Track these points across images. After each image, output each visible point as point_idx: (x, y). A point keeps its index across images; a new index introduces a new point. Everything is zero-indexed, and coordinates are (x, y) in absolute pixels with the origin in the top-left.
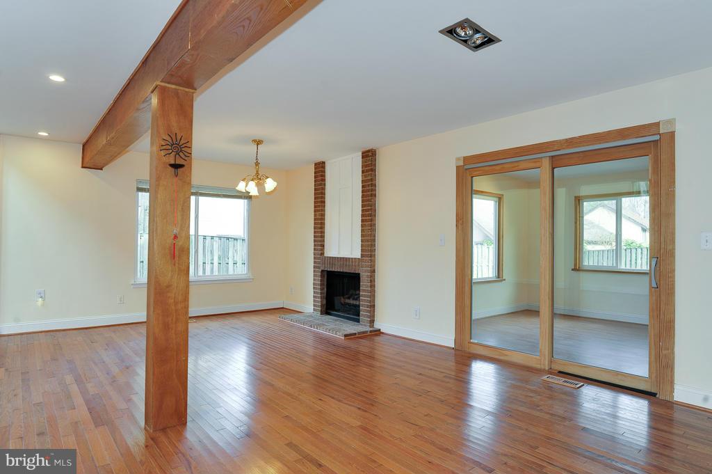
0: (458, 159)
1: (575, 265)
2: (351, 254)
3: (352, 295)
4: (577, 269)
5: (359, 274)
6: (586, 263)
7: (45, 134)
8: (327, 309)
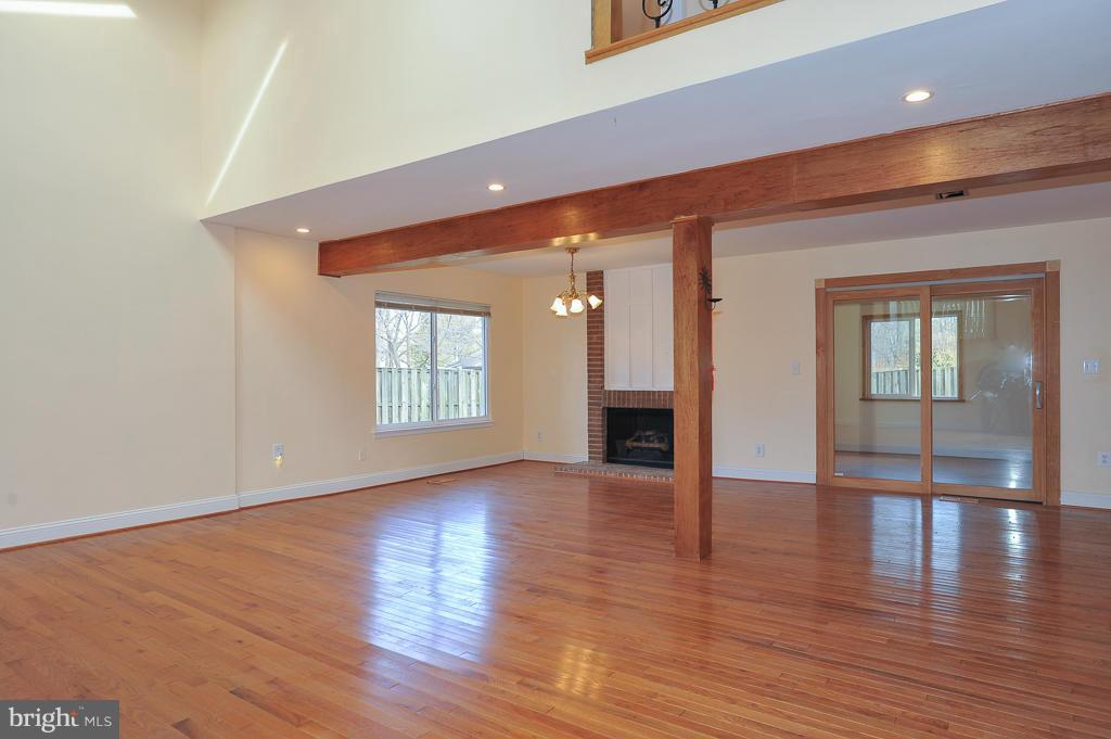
0: (817, 281)
1: (864, 394)
2: (653, 386)
3: (640, 436)
4: (866, 398)
5: (671, 411)
6: (874, 391)
7: (306, 231)
8: (608, 456)
